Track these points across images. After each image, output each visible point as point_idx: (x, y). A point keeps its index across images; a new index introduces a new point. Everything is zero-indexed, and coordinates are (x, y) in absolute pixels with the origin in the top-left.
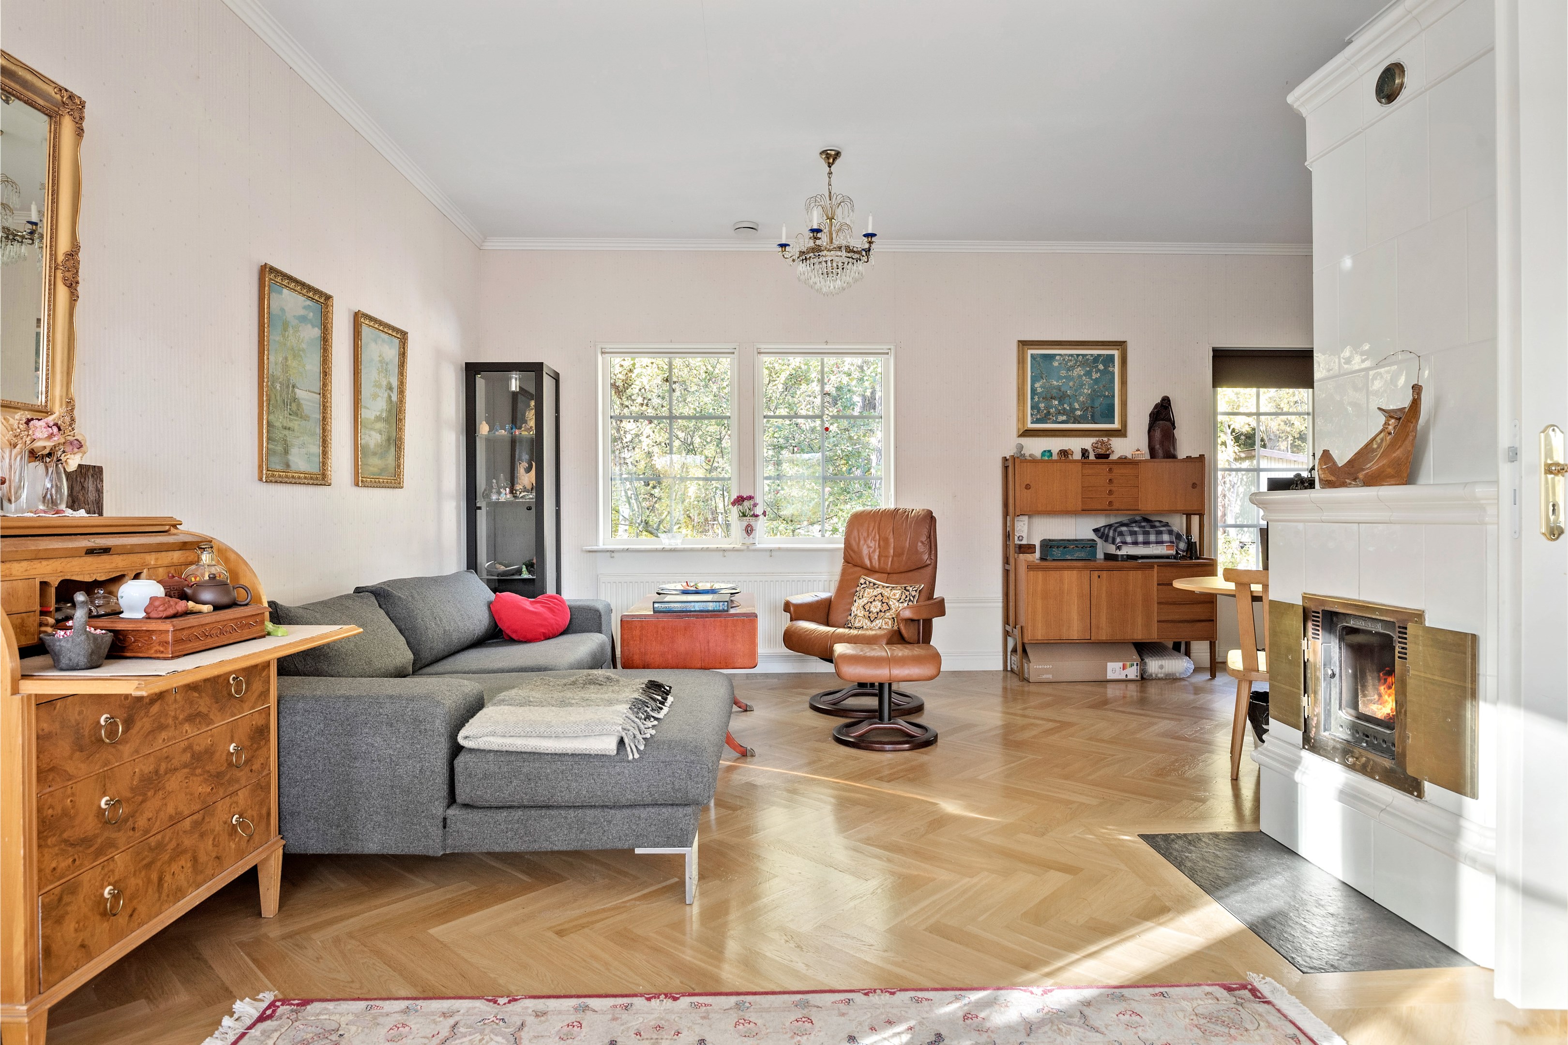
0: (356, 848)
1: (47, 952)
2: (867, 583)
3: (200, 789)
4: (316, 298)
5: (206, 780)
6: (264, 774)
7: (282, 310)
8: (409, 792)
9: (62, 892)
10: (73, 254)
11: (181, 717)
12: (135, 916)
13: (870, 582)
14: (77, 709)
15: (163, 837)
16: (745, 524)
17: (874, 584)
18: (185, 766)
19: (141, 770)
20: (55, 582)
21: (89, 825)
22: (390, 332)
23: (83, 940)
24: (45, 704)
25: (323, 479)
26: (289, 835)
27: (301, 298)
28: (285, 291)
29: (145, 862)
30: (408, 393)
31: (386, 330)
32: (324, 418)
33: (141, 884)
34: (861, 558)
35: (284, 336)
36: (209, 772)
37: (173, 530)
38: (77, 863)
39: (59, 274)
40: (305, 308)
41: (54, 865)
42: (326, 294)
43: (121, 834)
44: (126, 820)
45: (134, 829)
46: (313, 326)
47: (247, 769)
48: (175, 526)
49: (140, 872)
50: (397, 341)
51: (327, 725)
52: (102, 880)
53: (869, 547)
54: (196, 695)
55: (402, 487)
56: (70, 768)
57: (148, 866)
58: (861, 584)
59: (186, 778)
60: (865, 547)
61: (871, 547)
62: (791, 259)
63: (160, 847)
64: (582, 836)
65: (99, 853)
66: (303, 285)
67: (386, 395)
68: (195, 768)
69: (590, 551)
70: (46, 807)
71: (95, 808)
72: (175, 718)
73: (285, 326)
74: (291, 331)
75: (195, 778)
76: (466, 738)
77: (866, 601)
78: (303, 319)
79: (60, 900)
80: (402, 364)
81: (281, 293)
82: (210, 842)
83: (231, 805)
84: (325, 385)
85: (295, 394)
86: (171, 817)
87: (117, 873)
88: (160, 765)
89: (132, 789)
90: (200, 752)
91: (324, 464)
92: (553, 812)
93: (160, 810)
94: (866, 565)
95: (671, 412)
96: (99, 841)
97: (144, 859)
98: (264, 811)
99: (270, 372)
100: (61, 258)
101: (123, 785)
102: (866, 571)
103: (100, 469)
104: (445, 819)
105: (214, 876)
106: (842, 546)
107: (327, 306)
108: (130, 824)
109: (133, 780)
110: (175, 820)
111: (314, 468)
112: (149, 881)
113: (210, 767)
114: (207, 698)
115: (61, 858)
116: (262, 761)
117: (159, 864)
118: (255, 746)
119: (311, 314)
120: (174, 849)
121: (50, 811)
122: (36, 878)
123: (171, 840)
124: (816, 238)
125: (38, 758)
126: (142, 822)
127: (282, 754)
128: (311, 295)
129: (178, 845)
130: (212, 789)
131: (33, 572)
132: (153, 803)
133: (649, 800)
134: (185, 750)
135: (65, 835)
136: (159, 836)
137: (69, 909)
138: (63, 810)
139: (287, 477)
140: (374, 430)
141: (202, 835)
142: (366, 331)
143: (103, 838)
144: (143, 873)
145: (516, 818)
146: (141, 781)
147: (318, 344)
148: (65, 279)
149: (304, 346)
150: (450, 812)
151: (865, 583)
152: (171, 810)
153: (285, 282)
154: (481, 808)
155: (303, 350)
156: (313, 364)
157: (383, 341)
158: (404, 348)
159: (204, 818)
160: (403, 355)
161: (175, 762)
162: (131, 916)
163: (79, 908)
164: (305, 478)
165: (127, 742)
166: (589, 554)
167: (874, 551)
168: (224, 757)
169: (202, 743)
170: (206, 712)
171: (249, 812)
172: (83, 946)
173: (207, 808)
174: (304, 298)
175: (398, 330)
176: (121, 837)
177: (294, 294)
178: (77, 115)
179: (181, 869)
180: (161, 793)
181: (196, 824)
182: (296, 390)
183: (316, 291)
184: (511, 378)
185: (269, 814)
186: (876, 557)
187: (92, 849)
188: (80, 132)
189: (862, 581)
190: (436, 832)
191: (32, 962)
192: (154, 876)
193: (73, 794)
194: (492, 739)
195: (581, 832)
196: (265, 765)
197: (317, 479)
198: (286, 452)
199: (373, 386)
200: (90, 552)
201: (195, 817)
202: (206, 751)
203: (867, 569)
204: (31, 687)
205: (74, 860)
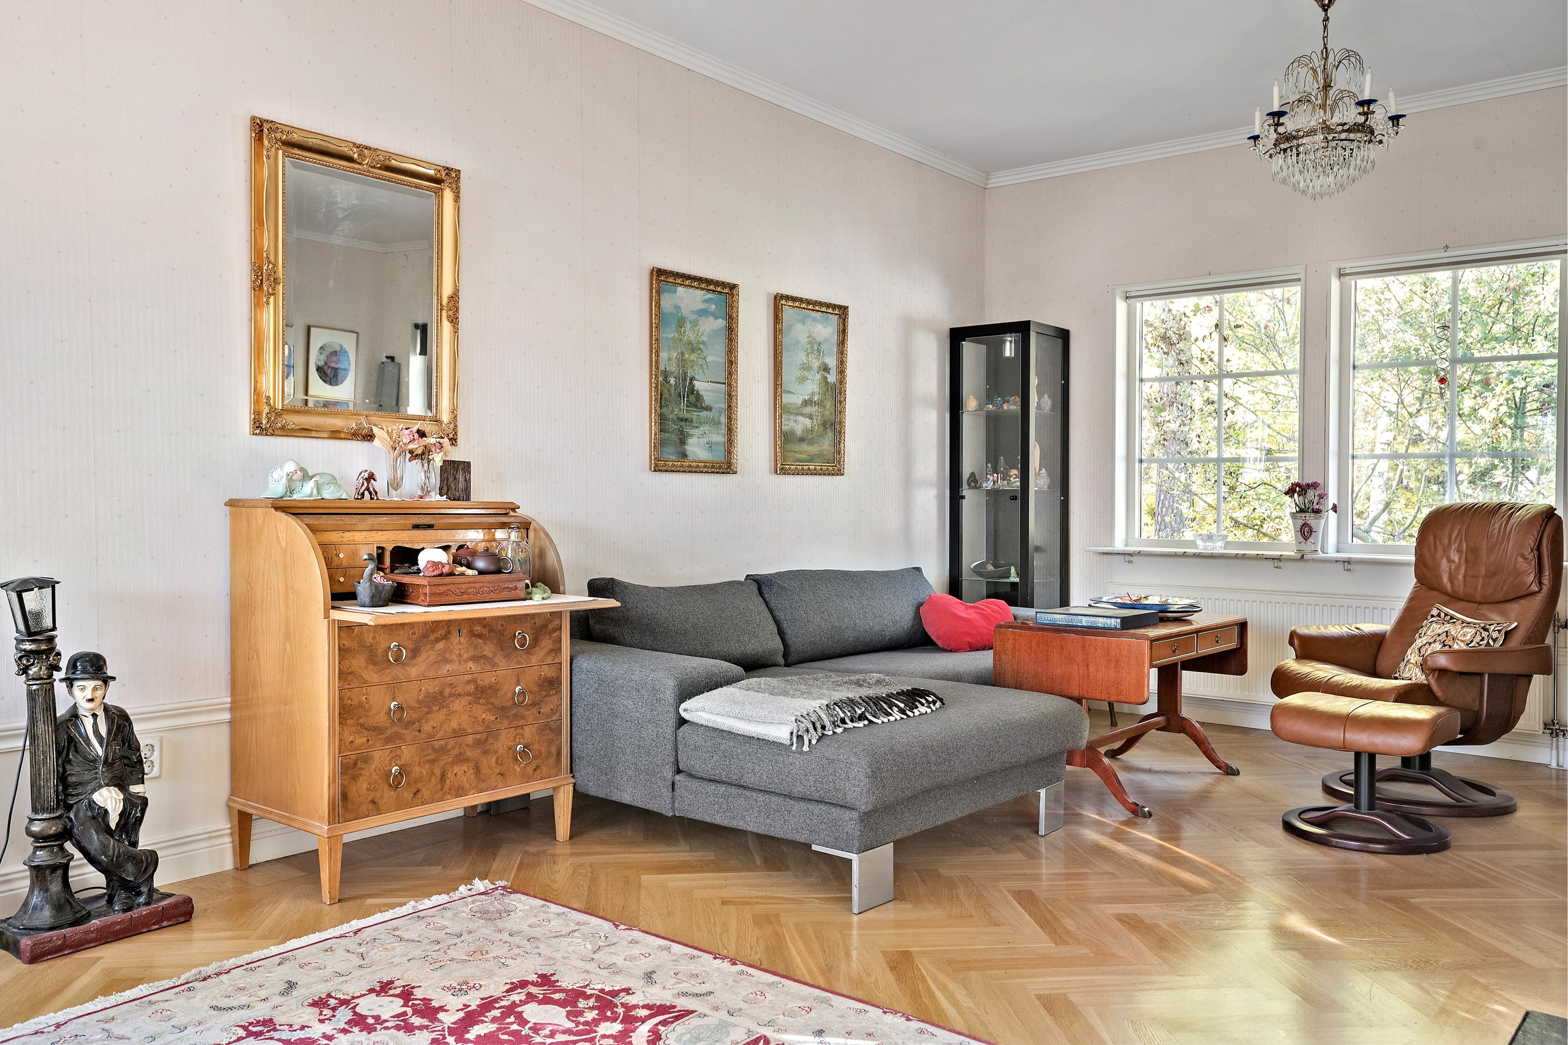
0: (616, 796)
1: (345, 797)
2: (1442, 615)
3: (484, 716)
4: (719, 289)
5: (490, 710)
6: (554, 718)
7: (677, 308)
8: (649, 754)
9: (357, 759)
10: (454, 298)
11: (465, 656)
12: (419, 795)
13: (1446, 615)
14: (371, 635)
15: (446, 744)
16: (1300, 522)
17: (1452, 618)
18: (469, 694)
19: (427, 689)
20: (389, 547)
21: (381, 719)
22: (824, 309)
23: (374, 798)
24: (346, 628)
25: (729, 467)
26: (577, 775)
27: (699, 292)
28: (680, 289)
29: (428, 758)
30: (849, 372)
31: (817, 308)
32: (730, 407)
33: (425, 773)
34: (1439, 577)
35: (679, 332)
36: (493, 704)
37: (512, 513)
38: (370, 742)
39: (444, 313)
40: (705, 301)
41: (351, 739)
42: (729, 284)
43: (407, 731)
44: (412, 723)
45: (419, 731)
46: (716, 318)
47: (535, 710)
48: (514, 510)
49: (425, 764)
50: (836, 317)
51: (600, 685)
52: (391, 760)
53: (1450, 561)
54: (481, 641)
55: (842, 475)
56: (366, 675)
57: (433, 762)
58: (1432, 616)
59: (470, 704)
60: (1444, 561)
61: (1454, 562)
62: (1268, 154)
63: (443, 750)
64: (768, 821)
65: (388, 740)
66: (700, 280)
67: (819, 377)
68: (480, 698)
69: (1104, 553)
70: (346, 698)
71: (386, 708)
72: (460, 656)
73: (681, 322)
74: (688, 325)
75: (479, 706)
76: (685, 710)
77: (1425, 642)
78: (703, 313)
79: (355, 764)
80: (842, 343)
81: (675, 292)
82: (494, 759)
83: (515, 736)
84: (730, 374)
85: (694, 386)
86: (454, 731)
87: (403, 758)
88: (444, 689)
89: (418, 701)
90: (485, 687)
91: (730, 452)
92: (748, 793)
93: (444, 722)
94: (1445, 587)
95: (1220, 369)
96: (389, 732)
97: (428, 755)
98: (554, 750)
99: (662, 367)
100: (445, 301)
101: (411, 695)
102: (1447, 598)
103: (469, 464)
104: (673, 784)
105: (496, 788)
106: (1412, 558)
107: (732, 295)
108: (416, 725)
109: (419, 695)
110: (459, 733)
111: (719, 456)
112: (433, 773)
113: (497, 702)
114: (492, 646)
115: (357, 736)
116: (552, 707)
117: (442, 763)
118: (544, 693)
119: (714, 307)
120: (457, 756)
121: (349, 701)
122: (337, 744)
123: (454, 748)
124: (1278, 124)
125: (340, 663)
126: (427, 728)
127: (574, 705)
128: (712, 287)
129: (460, 753)
130: (497, 718)
131: (371, 539)
132: (437, 717)
133: (816, 796)
134: (469, 682)
135: (361, 721)
136: (443, 742)
137: (362, 772)
138: (359, 702)
139: (682, 466)
140: (802, 415)
141: (485, 752)
142: (789, 313)
143: (393, 731)
144: (427, 765)
145: (721, 793)
146: (426, 697)
147: (724, 334)
148: (448, 317)
149: (704, 338)
150: (678, 777)
151: (1439, 615)
152: (454, 724)
153: (679, 281)
154: (698, 778)
155: (704, 343)
156: (715, 355)
157: (814, 320)
158: (844, 325)
159: (487, 739)
160: (843, 332)
161: (459, 689)
162: (415, 794)
163: (371, 774)
164: (705, 467)
165: (414, 666)
166: (1102, 557)
167: (1458, 567)
168: (509, 695)
169: (488, 679)
170: (491, 656)
171: (536, 746)
172: (373, 802)
173: (491, 733)
174: (703, 292)
175: (834, 307)
176: (408, 734)
177: (691, 290)
178: (454, 186)
179: (461, 773)
180: (445, 710)
181: (478, 743)
182: (695, 382)
183: (717, 283)
184: (1005, 342)
185: (559, 753)
186: (1461, 577)
187: (383, 736)
188: (457, 199)
189: (1435, 612)
190: (667, 793)
191: (334, 799)
192: (437, 772)
193: (367, 694)
194: (703, 714)
195: (768, 817)
196: (557, 710)
197: (720, 467)
198: (683, 442)
199: (800, 369)
200: (417, 527)
201: (478, 736)
202: (490, 687)
203: (1447, 594)
204: (336, 615)
205: (368, 740)
